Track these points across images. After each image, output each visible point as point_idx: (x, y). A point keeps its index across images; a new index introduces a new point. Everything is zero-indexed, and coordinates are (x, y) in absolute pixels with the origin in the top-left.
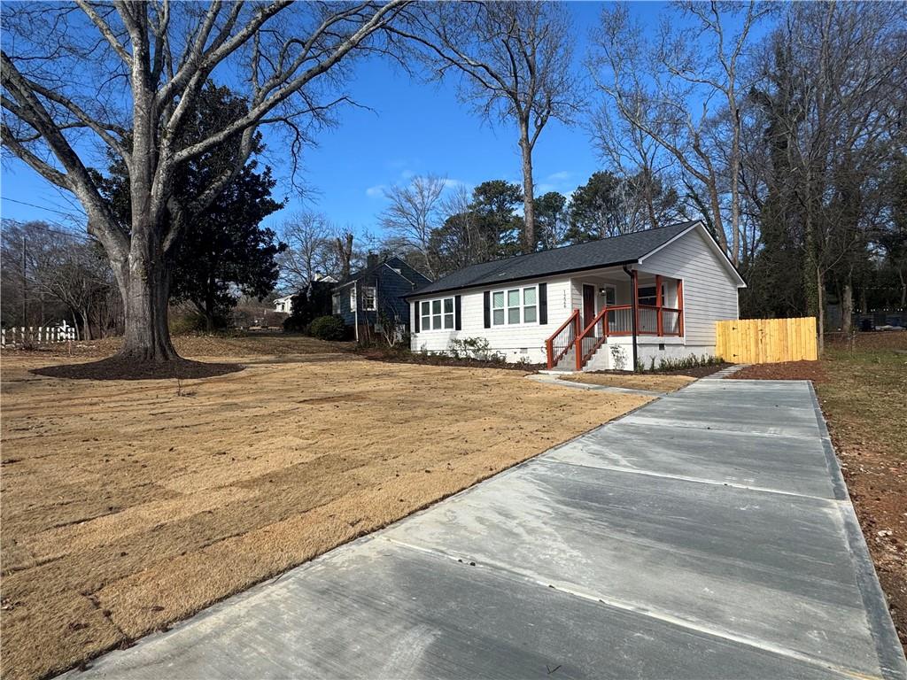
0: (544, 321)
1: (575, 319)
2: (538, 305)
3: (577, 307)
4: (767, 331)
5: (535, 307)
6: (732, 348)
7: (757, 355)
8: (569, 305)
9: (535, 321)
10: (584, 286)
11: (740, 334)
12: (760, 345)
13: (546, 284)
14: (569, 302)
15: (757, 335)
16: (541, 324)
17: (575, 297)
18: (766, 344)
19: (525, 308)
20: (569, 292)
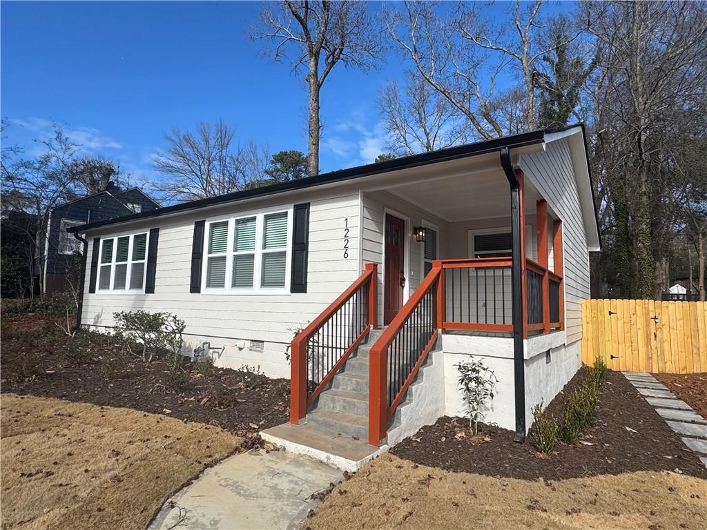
0: (299, 285)
1: (365, 286)
2: (289, 249)
3: (372, 258)
4: (665, 320)
5: (284, 254)
6: (609, 346)
7: (649, 358)
8: (355, 253)
9: (282, 284)
10: (388, 216)
11: (620, 323)
12: (653, 342)
13: (308, 205)
14: (355, 243)
15: (648, 326)
16: (293, 291)
17: (369, 235)
18: (662, 342)
19: (265, 256)
20: (355, 223)
